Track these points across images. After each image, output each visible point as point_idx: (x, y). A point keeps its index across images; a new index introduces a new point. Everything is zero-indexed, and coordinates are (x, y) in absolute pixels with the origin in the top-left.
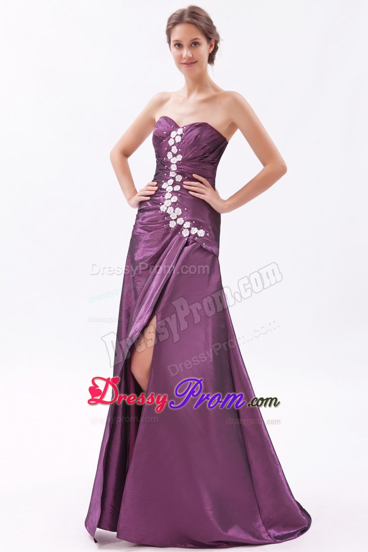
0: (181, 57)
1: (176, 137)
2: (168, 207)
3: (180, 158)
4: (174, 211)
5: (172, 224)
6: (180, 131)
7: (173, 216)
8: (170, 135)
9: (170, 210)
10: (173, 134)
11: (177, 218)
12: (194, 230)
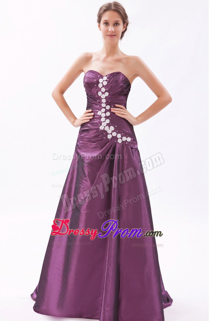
0: (107, 31)
1: (103, 82)
2: (105, 127)
3: (107, 94)
4: (109, 129)
5: (109, 137)
6: (105, 78)
7: (109, 131)
8: (99, 81)
9: (107, 129)
10: (101, 80)
11: (112, 132)
12: (124, 139)
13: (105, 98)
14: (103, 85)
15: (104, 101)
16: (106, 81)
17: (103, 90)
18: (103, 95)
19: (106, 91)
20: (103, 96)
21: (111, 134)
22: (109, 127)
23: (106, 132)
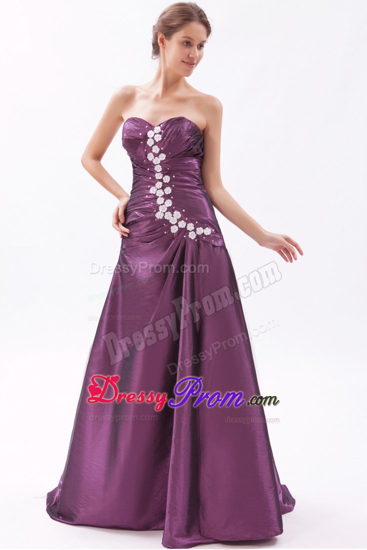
1: (154, 135)
2: (164, 213)
3: (163, 157)
4: (172, 216)
5: (174, 230)
6: (158, 129)
7: (173, 221)
8: (147, 135)
9: (168, 216)
10: (150, 134)
11: (178, 222)
12: (200, 231)
13: (160, 164)
14: (155, 141)
15: (158, 168)
16: (160, 133)
17: (156, 149)
18: (157, 159)
19: (161, 152)
20: (157, 161)
21: (177, 224)
22: (172, 214)
23: (167, 222)
